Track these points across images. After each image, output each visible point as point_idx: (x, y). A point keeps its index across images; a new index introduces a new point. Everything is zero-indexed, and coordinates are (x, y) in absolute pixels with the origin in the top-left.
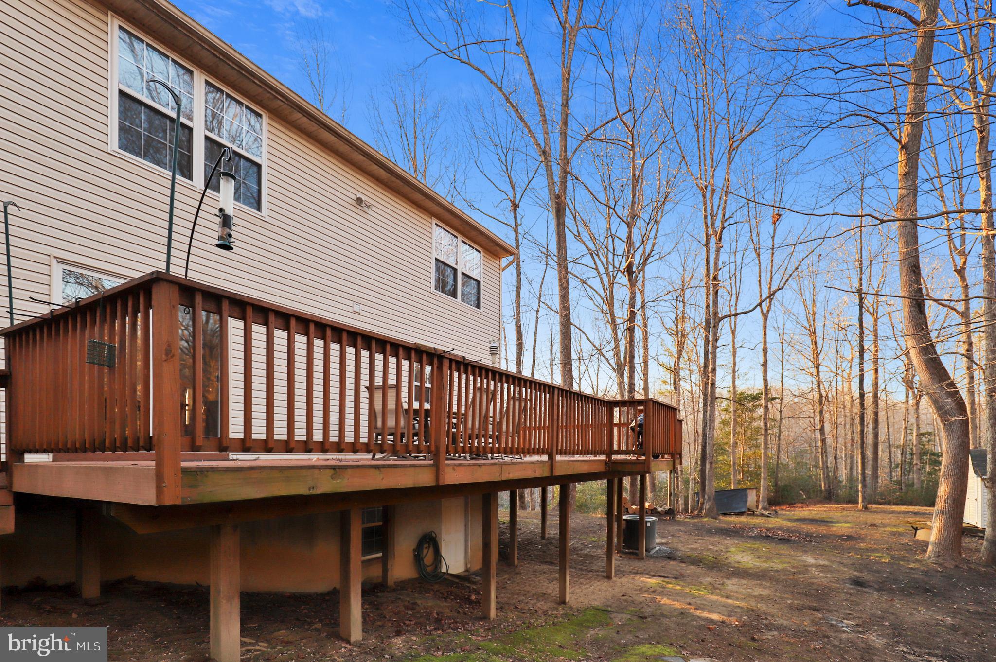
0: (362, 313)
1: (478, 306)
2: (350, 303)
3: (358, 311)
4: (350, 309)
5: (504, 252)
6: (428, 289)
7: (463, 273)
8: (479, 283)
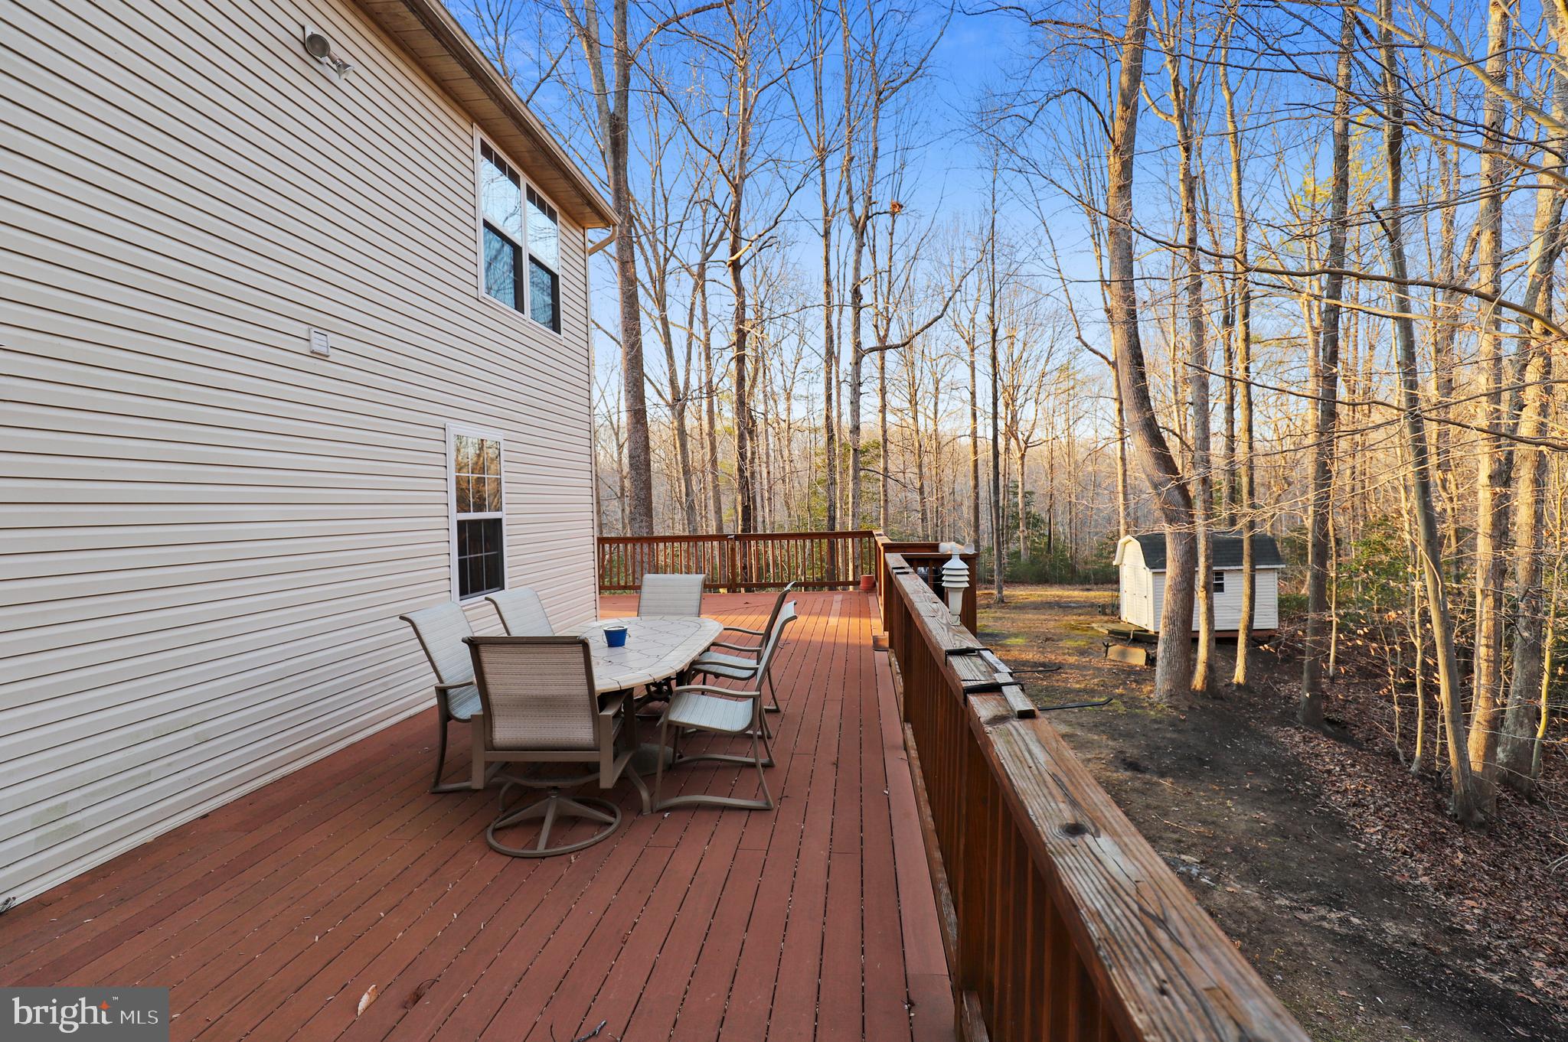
0: (335, 355)
1: (555, 325)
2: (301, 330)
3: (323, 350)
4: (302, 347)
5: (596, 218)
6: (473, 291)
7: (532, 259)
8: (554, 278)
